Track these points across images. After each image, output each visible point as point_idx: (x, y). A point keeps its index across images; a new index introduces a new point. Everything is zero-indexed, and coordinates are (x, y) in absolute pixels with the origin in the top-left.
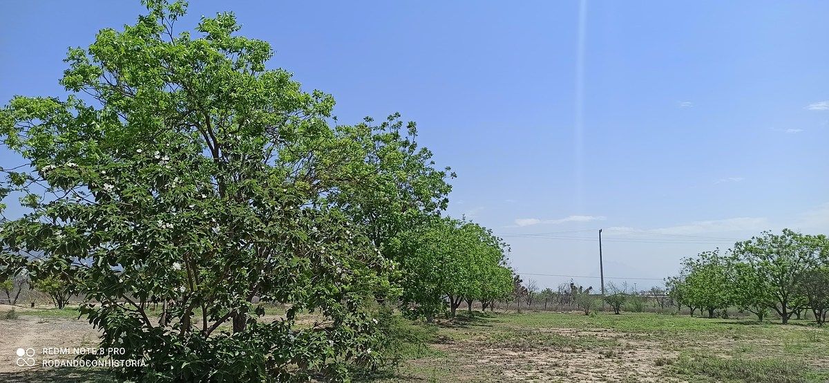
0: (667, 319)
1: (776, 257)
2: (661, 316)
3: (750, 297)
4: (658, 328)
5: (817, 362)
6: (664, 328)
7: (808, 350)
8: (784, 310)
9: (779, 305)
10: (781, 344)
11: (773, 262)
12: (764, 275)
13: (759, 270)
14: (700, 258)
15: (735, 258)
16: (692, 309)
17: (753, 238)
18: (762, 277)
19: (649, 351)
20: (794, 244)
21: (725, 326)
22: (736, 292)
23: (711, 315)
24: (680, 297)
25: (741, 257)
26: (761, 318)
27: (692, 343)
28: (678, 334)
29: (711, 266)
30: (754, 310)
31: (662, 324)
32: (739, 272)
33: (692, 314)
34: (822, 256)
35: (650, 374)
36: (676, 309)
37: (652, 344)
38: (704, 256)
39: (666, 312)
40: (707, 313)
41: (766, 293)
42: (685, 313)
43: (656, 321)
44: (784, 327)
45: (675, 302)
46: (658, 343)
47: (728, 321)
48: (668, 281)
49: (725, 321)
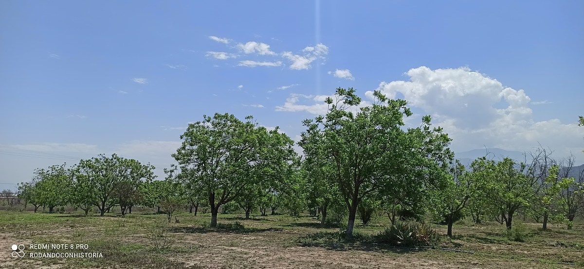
0: (16, 215)
1: (104, 173)
2: (10, 212)
3: (83, 198)
4: (10, 222)
5: (125, 239)
6: (16, 222)
7: (119, 232)
8: (103, 207)
9: (100, 203)
10: (102, 229)
11: (102, 175)
12: (95, 183)
13: (93, 180)
14: (50, 169)
15: (78, 171)
16: (36, 207)
17: (93, 158)
18: (93, 185)
19: (5, 241)
20: (117, 164)
21: (63, 219)
22: (74, 195)
23: (51, 211)
24: (29, 198)
25: (82, 170)
26: (87, 213)
27: (40, 232)
28: (28, 226)
29: (57, 176)
30: (84, 207)
31: (13, 219)
32: (79, 181)
33: (35, 211)
34: (132, 173)
35: (8, 259)
36: (23, 207)
37: (8, 235)
38: (53, 168)
39: (15, 210)
40: (48, 209)
41: (94, 196)
42: (30, 210)
43: (7, 216)
44: (102, 218)
45: (23, 201)
46: (12, 234)
47: (64, 215)
48: (21, 186)
49: (61, 215)
